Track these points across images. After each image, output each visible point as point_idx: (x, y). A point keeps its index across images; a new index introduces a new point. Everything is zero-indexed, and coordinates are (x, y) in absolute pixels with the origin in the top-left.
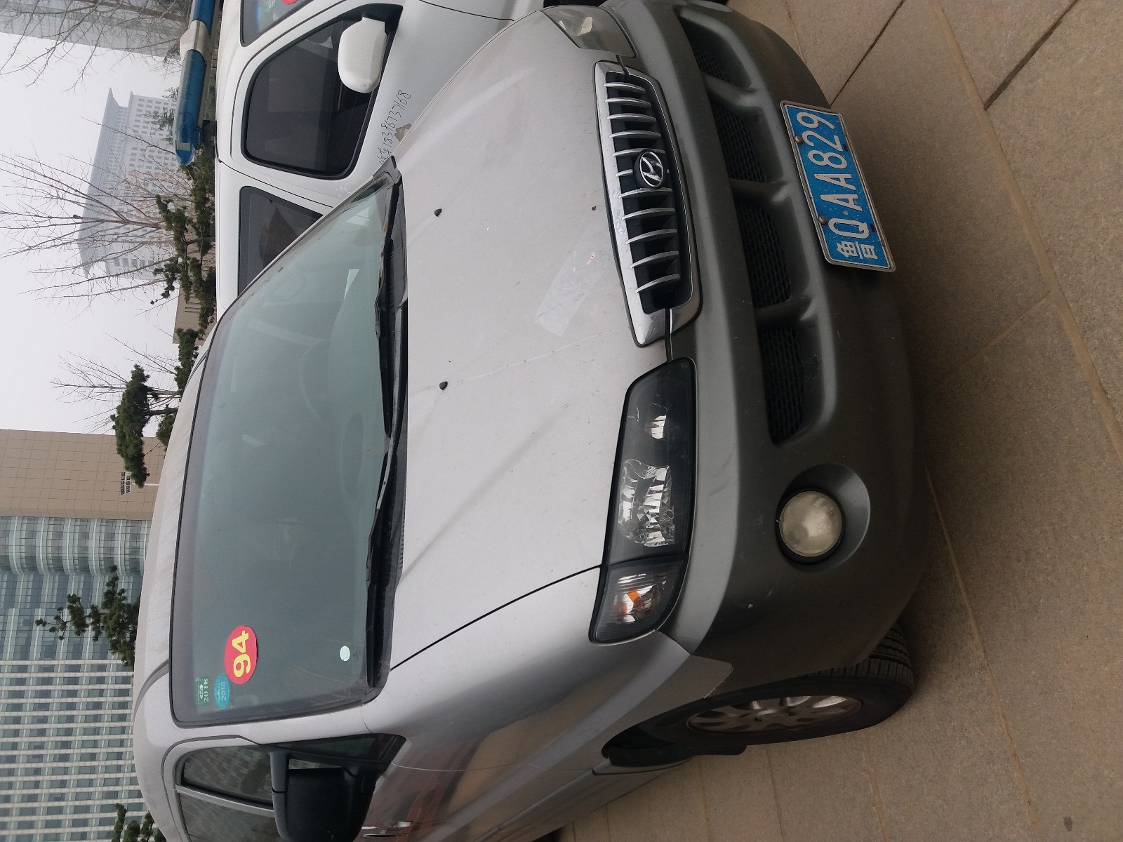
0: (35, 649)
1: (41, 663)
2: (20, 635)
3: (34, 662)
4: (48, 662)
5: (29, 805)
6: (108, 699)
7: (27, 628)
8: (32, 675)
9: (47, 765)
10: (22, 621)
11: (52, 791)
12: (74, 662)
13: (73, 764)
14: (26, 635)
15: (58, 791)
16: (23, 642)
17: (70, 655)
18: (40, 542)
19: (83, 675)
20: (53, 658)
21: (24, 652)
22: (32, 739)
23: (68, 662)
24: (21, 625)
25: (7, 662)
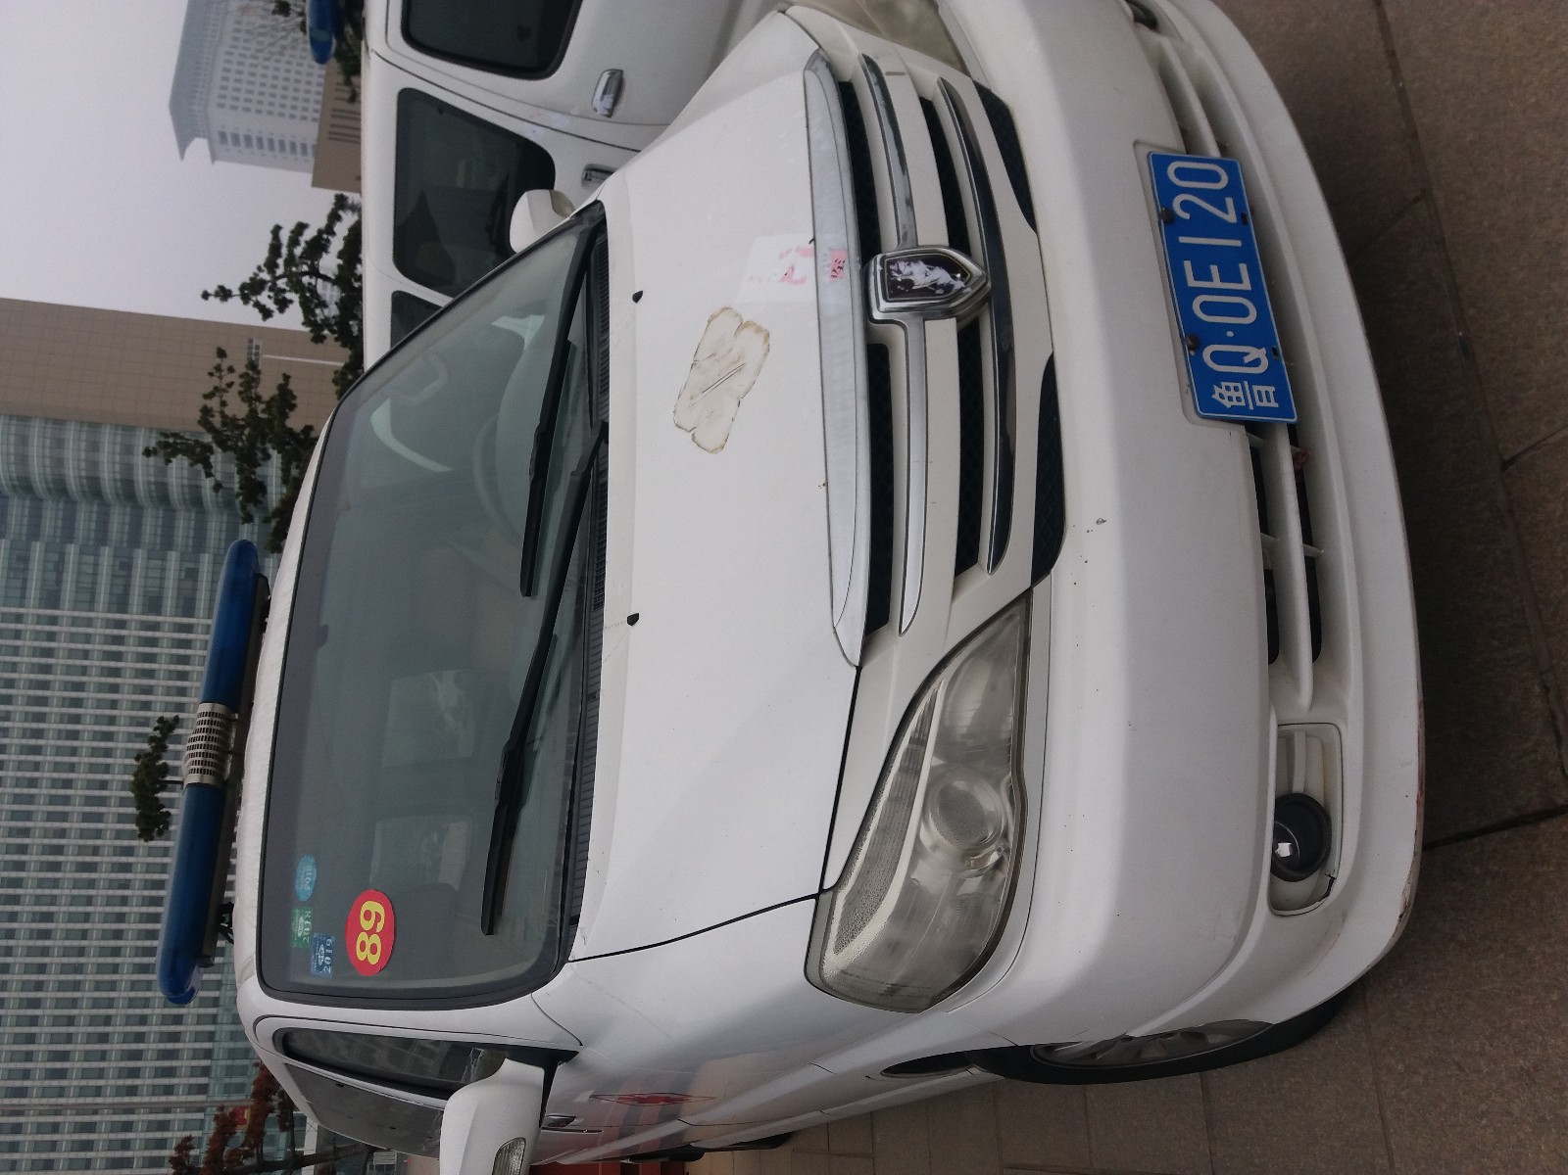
0: (136, 599)
1: (144, 618)
2: (118, 581)
3: (134, 616)
4: (152, 618)
7: (124, 573)
8: (132, 633)
10: (117, 563)
12: (185, 620)
14: (121, 581)
16: (119, 590)
17: (180, 611)
18: (104, 457)
20: (159, 613)
21: (121, 603)
23: (178, 620)
24: (117, 568)
25: (100, 614)
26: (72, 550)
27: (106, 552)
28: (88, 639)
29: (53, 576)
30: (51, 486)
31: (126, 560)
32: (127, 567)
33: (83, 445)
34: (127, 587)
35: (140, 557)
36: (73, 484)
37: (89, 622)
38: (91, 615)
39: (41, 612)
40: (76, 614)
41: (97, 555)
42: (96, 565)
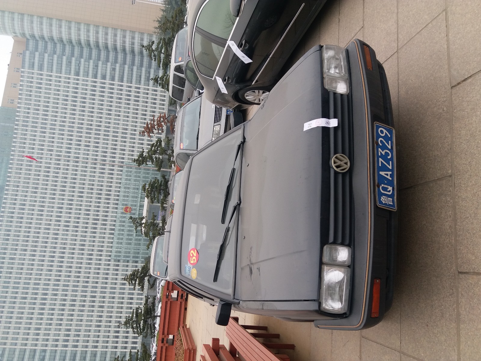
0: (99, 75)
1: (101, 81)
2: (94, 70)
3: (99, 80)
4: (103, 81)
5: (98, 128)
6: (124, 97)
7: (96, 68)
8: (98, 84)
9: (104, 116)
10: (94, 65)
11: (106, 125)
12: (112, 82)
13: (113, 117)
15: (108, 125)
16: (95, 73)
17: (111, 79)
18: (100, 35)
19: (115, 87)
21: (95, 76)
22: (99, 107)
23: (110, 82)
25: (90, 79)
26: (82, 60)
27: (91, 62)
28: (87, 85)
29: (78, 67)
30: (77, 42)
31: (97, 64)
32: (97, 66)
33: (85, 30)
34: (97, 72)
35: (100, 63)
36: (83, 42)
37: (87, 81)
38: (88, 79)
39: (75, 77)
40: (84, 78)
41: (89, 62)
42: (89, 65)
